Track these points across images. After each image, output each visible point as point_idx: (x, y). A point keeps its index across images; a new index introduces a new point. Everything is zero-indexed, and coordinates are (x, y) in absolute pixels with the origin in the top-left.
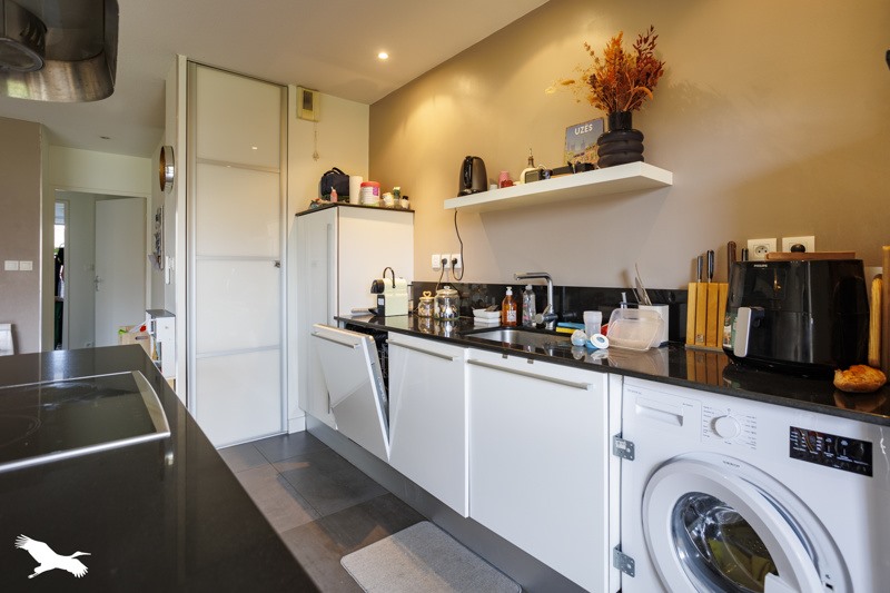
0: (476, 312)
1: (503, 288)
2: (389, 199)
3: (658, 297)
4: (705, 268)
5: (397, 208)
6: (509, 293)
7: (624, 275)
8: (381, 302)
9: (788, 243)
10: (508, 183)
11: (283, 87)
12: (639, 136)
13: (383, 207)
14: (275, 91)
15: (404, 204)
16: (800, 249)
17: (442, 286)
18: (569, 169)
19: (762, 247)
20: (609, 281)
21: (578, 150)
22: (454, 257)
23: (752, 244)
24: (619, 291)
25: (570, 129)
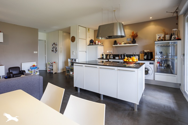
0: (116, 57)
1: (119, 55)
2: (101, 44)
3: (137, 55)
4: (141, 53)
5: (102, 45)
6: (120, 55)
7: (133, 53)
8: (103, 57)
9: (147, 51)
10: (120, 44)
11: (86, 28)
12: (136, 41)
13: (100, 45)
14: (85, 28)
15: (102, 44)
16: (148, 51)
17: (111, 55)
18: (128, 43)
19: (146, 51)
20: (132, 54)
21: (128, 41)
22: (111, 51)
23: (145, 51)
24: (133, 55)
25: (127, 39)
